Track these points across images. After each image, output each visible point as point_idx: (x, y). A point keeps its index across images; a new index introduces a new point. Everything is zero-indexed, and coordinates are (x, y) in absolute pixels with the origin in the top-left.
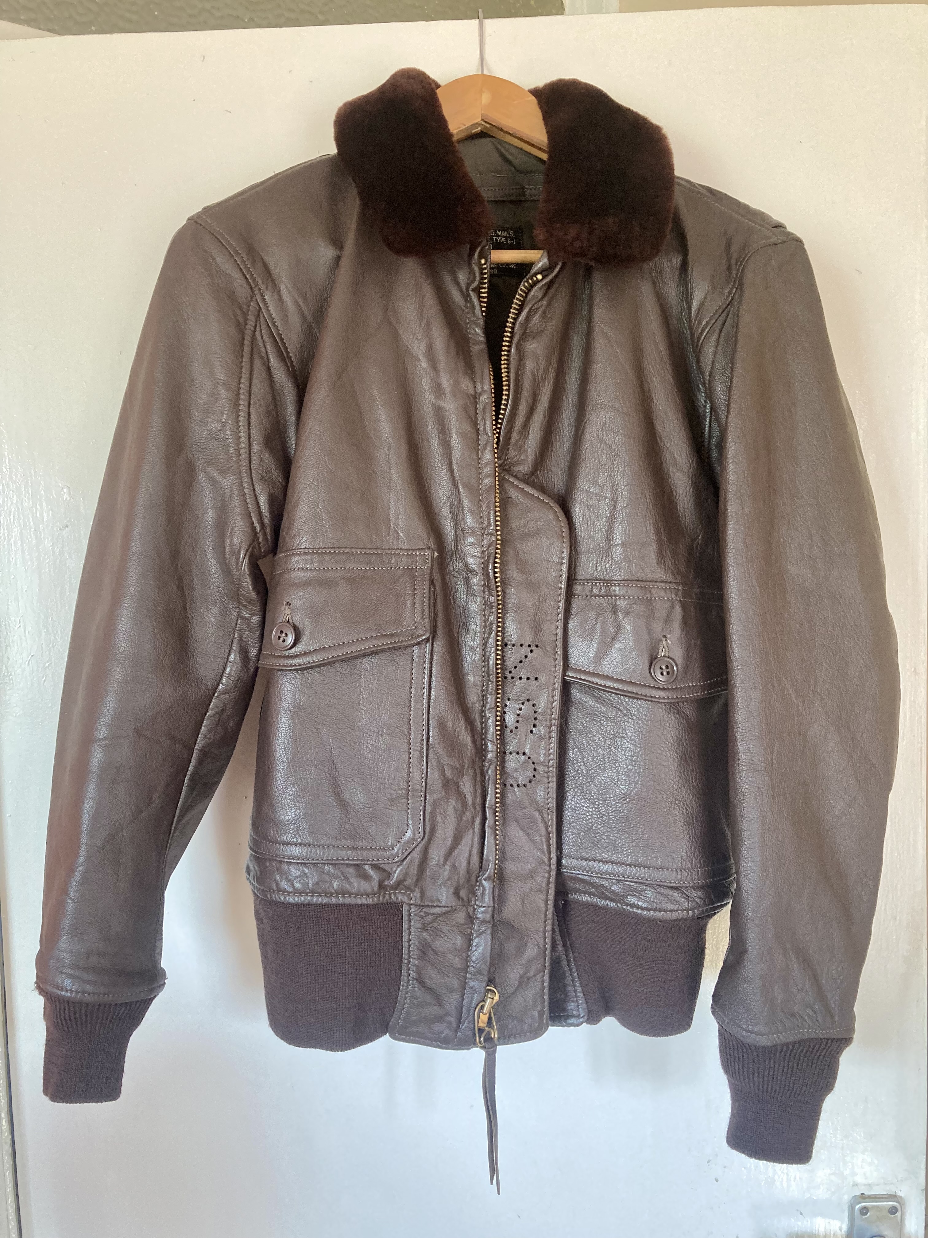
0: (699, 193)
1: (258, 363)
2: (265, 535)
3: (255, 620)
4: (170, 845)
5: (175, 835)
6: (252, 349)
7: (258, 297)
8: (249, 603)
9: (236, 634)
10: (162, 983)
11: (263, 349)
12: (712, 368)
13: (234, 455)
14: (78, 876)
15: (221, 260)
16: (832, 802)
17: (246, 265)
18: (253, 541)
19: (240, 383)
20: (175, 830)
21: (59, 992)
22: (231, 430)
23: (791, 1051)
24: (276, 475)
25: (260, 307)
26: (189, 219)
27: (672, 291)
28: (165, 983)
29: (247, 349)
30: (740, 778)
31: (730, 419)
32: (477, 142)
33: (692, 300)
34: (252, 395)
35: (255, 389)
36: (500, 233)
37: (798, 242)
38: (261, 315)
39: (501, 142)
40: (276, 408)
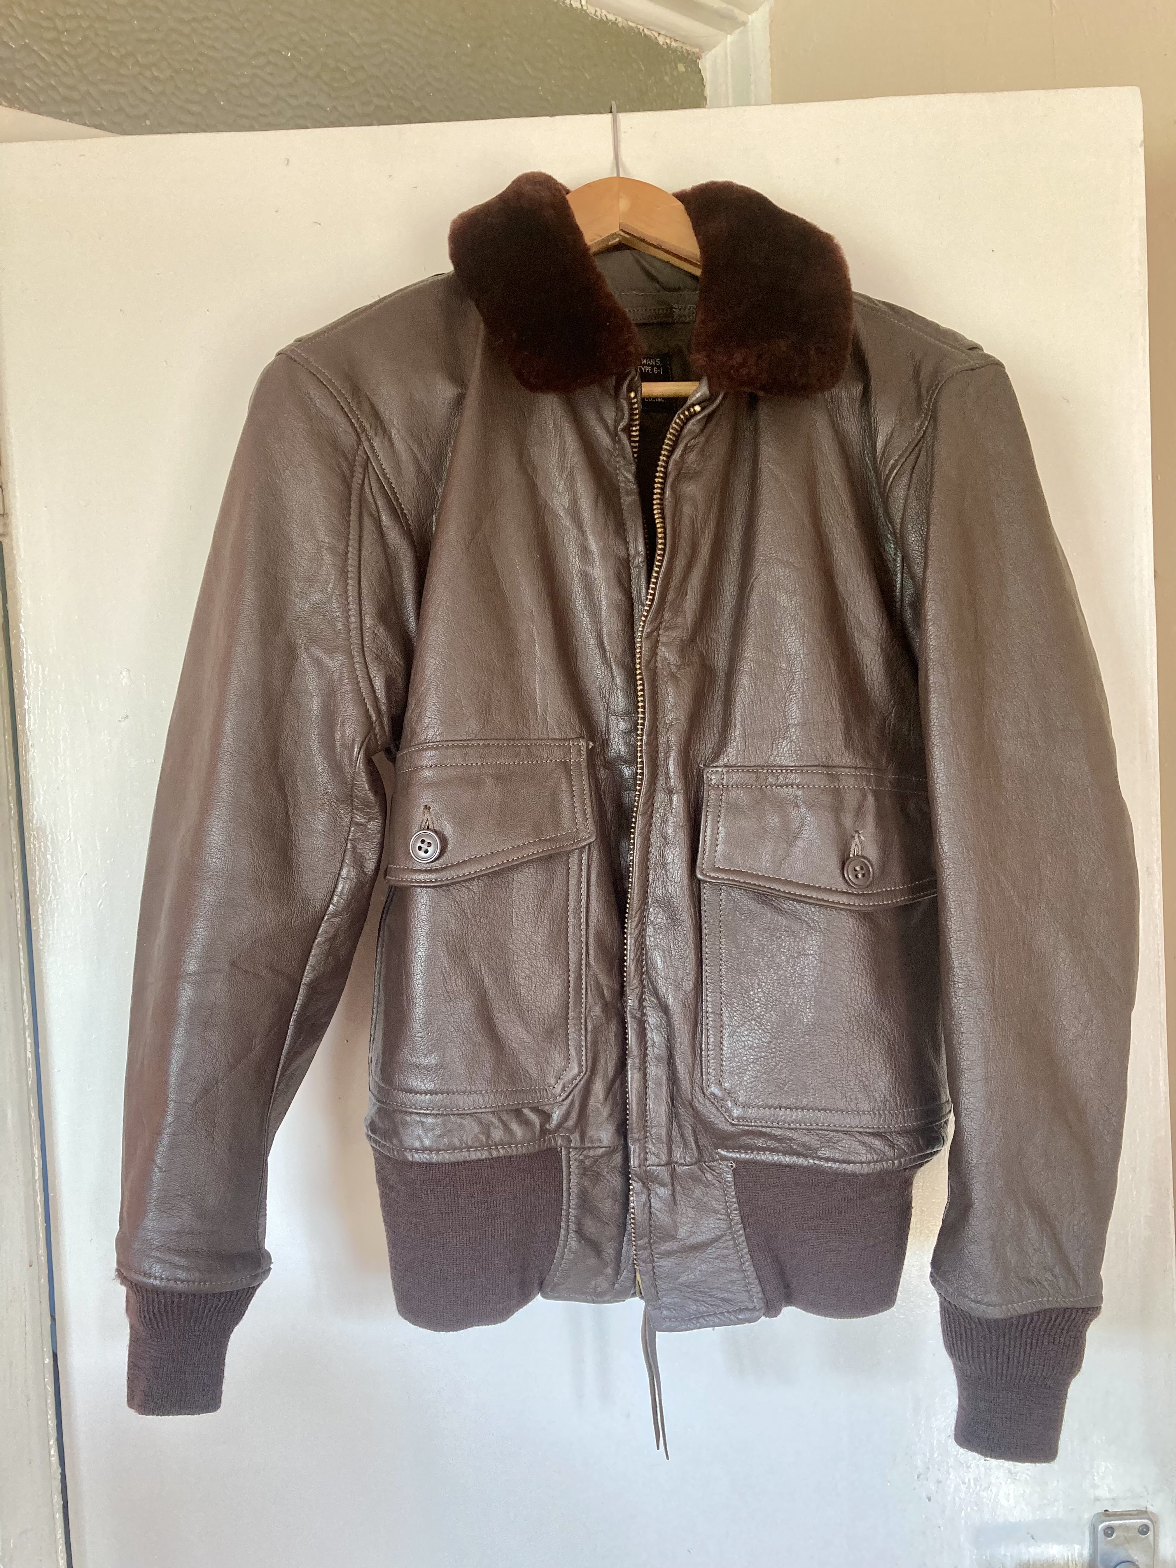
0: (879, 310)
1: (367, 522)
2: (381, 724)
3: (374, 825)
4: (274, 1101)
5: (280, 1088)
6: (361, 506)
7: (366, 445)
8: (365, 806)
9: (349, 845)
10: (267, 1268)
11: (373, 506)
12: (904, 514)
13: (342, 632)
14: (165, 1140)
15: (320, 400)
16: (1065, 1023)
17: (351, 408)
18: (369, 733)
19: (347, 546)
20: (279, 1083)
21: (147, 1280)
22: (338, 600)
23: (1029, 1324)
24: (394, 655)
25: (368, 456)
26: (278, 354)
27: (852, 427)
28: (270, 1269)
29: (354, 505)
30: (956, 998)
31: (928, 574)
32: (616, 255)
33: (876, 436)
34: (362, 560)
35: (365, 553)
36: (645, 361)
37: (998, 365)
38: (370, 465)
39: (642, 254)
40: (390, 575)
